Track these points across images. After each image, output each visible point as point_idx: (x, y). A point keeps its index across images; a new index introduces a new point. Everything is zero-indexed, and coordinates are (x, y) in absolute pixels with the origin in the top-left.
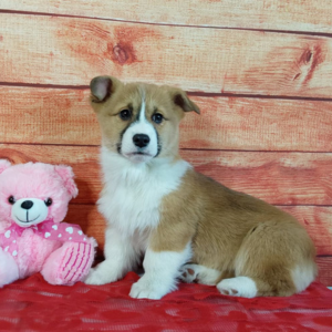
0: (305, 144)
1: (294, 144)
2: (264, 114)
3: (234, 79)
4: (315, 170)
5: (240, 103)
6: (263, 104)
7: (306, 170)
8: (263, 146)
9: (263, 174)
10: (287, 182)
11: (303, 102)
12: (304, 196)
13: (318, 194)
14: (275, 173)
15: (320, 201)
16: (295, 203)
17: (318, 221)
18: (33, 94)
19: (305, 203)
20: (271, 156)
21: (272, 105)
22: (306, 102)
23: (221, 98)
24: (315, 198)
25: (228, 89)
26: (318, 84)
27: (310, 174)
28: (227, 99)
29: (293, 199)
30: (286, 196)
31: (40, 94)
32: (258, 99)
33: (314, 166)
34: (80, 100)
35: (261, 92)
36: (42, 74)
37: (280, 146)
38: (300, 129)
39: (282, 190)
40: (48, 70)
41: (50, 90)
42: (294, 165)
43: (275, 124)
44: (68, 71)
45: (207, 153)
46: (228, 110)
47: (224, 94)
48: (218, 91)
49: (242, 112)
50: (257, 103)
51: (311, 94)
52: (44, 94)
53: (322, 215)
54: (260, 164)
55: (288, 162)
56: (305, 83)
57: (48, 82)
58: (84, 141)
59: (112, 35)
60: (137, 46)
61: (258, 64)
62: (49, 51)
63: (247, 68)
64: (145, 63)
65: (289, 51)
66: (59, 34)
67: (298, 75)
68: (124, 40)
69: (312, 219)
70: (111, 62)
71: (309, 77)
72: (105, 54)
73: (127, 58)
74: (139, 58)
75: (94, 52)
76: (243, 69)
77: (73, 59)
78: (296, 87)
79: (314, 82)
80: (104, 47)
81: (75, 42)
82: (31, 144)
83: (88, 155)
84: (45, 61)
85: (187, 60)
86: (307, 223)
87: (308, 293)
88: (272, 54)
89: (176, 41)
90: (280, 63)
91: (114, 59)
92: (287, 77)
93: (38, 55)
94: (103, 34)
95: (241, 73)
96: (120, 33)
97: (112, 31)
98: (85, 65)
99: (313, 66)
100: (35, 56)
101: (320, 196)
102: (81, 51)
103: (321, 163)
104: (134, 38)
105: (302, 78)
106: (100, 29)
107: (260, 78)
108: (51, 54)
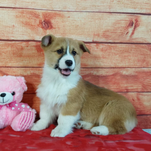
0: (132, 64)
1: (127, 64)
2: (113, 51)
3: (98, 35)
4: (137, 76)
5: (101, 46)
6: (112, 46)
7: (133, 76)
8: (113, 66)
9: (113, 78)
10: (124, 82)
11: (130, 45)
12: (132, 88)
13: (139, 87)
14: (118, 77)
15: (139, 90)
16: (128, 91)
17: (139, 99)
18: (6, 44)
19: (132, 91)
20: (116, 70)
21: (116, 47)
22: (132, 45)
23: (92, 44)
24: (137, 89)
25: (95, 40)
26: (137, 37)
27: (135, 78)
28: (95, 44)
29: (127, 90)
30: (124, 88)
31: (9, 44)
32: (109, 44)
33: (136, 74)
34: (27, 46)
35: (111, 41)
36: (10, 35)
37: (120, 65)
38: (129, 57)
39: (122, 85)
40: (12, 33)
41: (13, 42)
42: (127, 74)
43: (118, 55)
44: (22, 33)
45: (87, 69)
46: (96, 49)
47: (93, 42)
48: (91, 41)
49: (102, 50)
50: (109, 46)
51: (134, 41)
52: (10, 44)
53: (140, 96)
54: (111, 74)
55: (124, 72)
56: (131, 36)
57: (12, 38)
58: (30, 65)
59: (41, 17)
60: (53, 21)
61: (109, 28)
62: (12, 24)
63: (104, 30)
64: (57, 29)
65: (123, 22)
66: (17, 17)
67: (127, 33)
68: (47, 19)
69: (136, 98)
70: (41, 29)
71: (133, 33)
72: (38, 25)
73: (48, 27)
74: (54, 27)
75: (33, 24)
76: (102, 31)
77: (24, 28)
78: (127, 38)
79: (135, 36)
80: (38, 22)
81: (24, 20)
82: (6, 67)
83: (32, 72)
84: (11, 29)
85: (76, 27)
86: (133, 100)
87: (133, 133)
88: (115, 24)
89: (71, 19)
90: (119, 27)
91: (43, 28)
92: (122, 34)
93: (7, 26)
94: (37, 16)
95: (101, 33)
96: (45, 15)
97: (41, 14)
98: (29, 31)
99: (135, 29)
100: (6, 27)
101: (139, 88)
102: (27, 24)
103: (139, 72)
104: (51, 18)
105: (130, 34)
106: (35, 14)
107: (110, 34)
108: (14, 26)
